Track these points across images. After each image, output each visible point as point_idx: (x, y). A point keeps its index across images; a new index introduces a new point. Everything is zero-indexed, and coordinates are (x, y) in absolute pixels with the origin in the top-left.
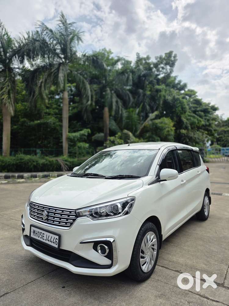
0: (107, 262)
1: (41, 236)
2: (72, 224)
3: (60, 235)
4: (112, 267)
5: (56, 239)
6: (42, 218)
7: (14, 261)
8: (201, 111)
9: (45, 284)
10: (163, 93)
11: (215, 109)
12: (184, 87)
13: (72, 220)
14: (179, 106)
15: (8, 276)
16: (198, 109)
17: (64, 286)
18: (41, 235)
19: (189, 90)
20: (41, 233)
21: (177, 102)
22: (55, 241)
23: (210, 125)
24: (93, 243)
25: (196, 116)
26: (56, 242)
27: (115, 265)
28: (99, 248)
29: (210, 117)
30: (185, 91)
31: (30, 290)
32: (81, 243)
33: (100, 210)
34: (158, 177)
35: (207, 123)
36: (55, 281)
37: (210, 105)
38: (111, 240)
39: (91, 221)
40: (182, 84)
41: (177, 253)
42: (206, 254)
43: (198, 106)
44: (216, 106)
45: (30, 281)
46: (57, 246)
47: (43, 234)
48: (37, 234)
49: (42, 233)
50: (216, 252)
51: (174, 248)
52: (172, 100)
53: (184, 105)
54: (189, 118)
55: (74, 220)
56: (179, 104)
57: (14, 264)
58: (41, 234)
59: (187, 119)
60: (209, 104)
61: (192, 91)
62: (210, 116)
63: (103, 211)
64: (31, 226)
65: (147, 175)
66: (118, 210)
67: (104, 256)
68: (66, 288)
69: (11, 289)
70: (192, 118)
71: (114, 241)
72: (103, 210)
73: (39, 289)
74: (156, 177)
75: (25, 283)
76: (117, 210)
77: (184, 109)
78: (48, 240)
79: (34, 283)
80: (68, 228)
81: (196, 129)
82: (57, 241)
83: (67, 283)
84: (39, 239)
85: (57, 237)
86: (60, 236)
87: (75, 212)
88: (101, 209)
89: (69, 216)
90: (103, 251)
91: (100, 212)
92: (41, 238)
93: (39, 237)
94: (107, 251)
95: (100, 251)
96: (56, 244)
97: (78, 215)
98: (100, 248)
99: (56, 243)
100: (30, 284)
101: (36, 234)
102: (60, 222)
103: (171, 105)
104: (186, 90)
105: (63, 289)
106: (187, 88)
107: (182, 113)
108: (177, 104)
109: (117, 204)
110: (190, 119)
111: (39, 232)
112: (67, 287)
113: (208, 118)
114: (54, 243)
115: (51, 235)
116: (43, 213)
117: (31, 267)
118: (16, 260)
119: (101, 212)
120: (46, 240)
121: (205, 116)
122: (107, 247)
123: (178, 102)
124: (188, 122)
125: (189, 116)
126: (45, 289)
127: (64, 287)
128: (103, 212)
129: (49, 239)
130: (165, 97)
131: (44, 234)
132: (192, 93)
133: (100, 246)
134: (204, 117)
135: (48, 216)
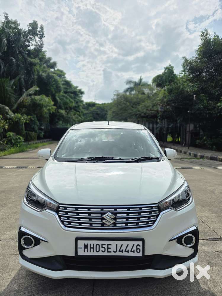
1: (102, 249)
2: (154, 221)
5: (138, 245)
8: (71, 93)
10: (38, 67)
11: (82, 93)
12: (53, 65)
13: (155, 217)
16: (69, 90)
19: (58, 70)
20: (103, 244)
21: (52, 80)
23: (79, 106)
25: (68, 97)
26: (138, 249)
29: (78, 99)
30: (54, 70)
35: (77, 105)
37: (78, 89)
39: (176, 213)
40: (52, 61)
43: (68, 87)
44: (83, 90)
46: (140, 255)
48: (93, 248)
52: (47, 77)
53: (59, 84)
54: (62, 97)
55: (157, 216)
56: (54, 83)
59: (60, 99)
60: (77, 87)
61: (62, 71)
62: (78, 98)
64: (78, 239)
70: (65, 98)
77: (59, 88)
78: (120, 251)
80: (152, 227)
81: (69, 109)
82: (140, 247)
85: (140, 243)
92: (104, 252)
93: (98, 252)
95: (184, 244)
96: (139, 252)
101: (91, 248)
102: (138, 223)
103: (46, 81)
104: (56, 69)
106: (57, 67)
107: (56, 92)
108: (52, 82)
110: (63, 99)
111: (97, 244)
113: (77, 100)
114: (133, 251)
120: (115, 252)
121: (75, 98)
124: (62, 102)
129: (123, 248)
130: (38, 72)
132: (61, 74)
134: (74, 99)
135: (115, 219)
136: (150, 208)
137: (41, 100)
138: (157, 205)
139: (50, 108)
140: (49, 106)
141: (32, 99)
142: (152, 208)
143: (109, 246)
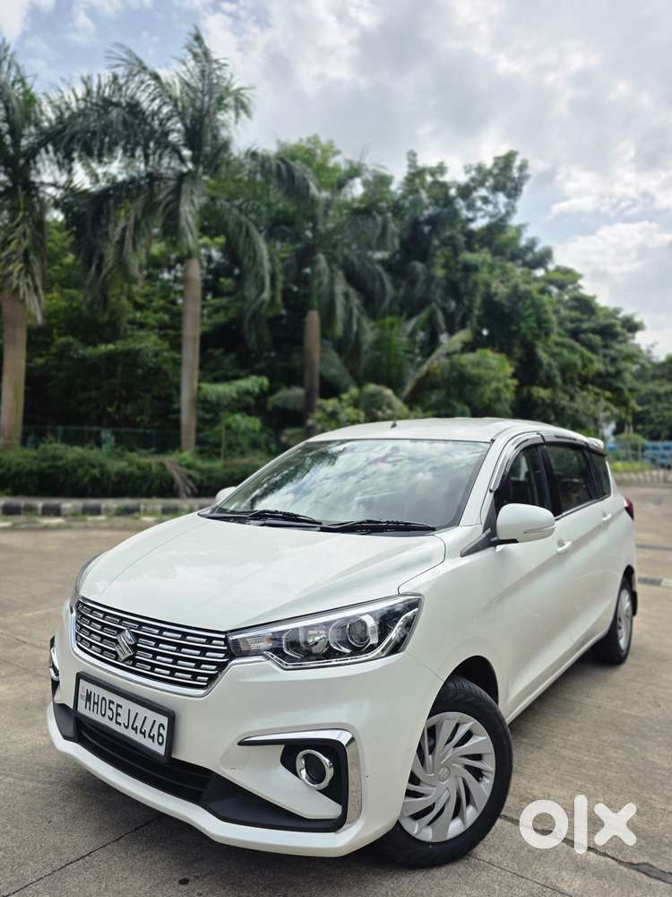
0: (330, 809)
1: (109, 713)
2: (212, 678)
3: (173, 712)
4: (345, 826)
5: (161, 725)
6: (115, 653)
7: (25, 783)
8: (594, 331)
9: (123, 870)
10: (483, 275)
11: (632, 327)
12: (543, 259)
13: (214, 667)
14: (529, 316)
15: (4, 835)
16: (585, 326)
17: (187, 877)
18: (111, 709)
19: (558, 269)
20: (111, 702)
21: (524, 304)
22: (155, 732)
23: (618, 374)
24: (283, 746)
25: (577, 346)
26: (160, 734)
27: (353, 821)
28: (300, 763)
29: (617, 350)
30: (547, 270)
31: (73, 890)
32: (241, 743)
33: (306, 636)
34: (489, 530)
35: (611, 369)
36: (157, 858)
37: (621, 316)
38: (344, 738)
39: (277, 672)
40: (538, 249)
41: (542, 769)
42: (633, 775)
43: (585, 317)
44: (637, 319)
45: (73, 857)
46: (161, 750)
47: (118, 706)
48: (97, 704)
49: (113, 703)
50: (664, 769)
51: (532, 752)
52: (509, 297)
53: (546, 312)
54: (556, 350)
55: (221, 667)
56: (530, 311)
57: (24, 793)
58: (111, 706)
59: (553, 355)
60: (617, 311)
61: (567, 272)
62: (618, 346)
63: (317, 638)
64: (80, 676)
65: (455, 522)
66: (367, 638)
67: (320, 791)
68: (191, 885)
69: (11, 884)
70: (565, 352)
71: (352, 740)
72: (315, 635)
73: (103, 886)
74: (484, 531)
75: (57, 865)
76: (365, 639)
77: (544, 325)
78: (133, 728)
79: (87, 865)
80: (201, 692)
81: (578, 383)
82: (164, 733)
83: (196, 865)
84: (105, 721)
85: (164, 720)
86: (172, 717)
87: (225, 640)
88: (311, 632)
89: (204, 651)
90: (316, 773)
91: (306, 643)
92: (111, 719)
93: (104, 715)
94: (330, 773)
95: (304, 773)
96: (161, 744)
97: (234, 651)
98: (303, 762)
99: (160, 741)
100: (74, 866)
101: (95, 703)
102: (173, 671)
103: (507, 310)
104: (551, 267)
105: (184, 887)
106: (553, 263)
107: (537, 337)
108: (526, 310)
109: (363, 618)
110: (560, 354)
111: (103, 698)
112: (197, 881)
113: (612, 352)
114: (153, 738)
115: (143, 712)
116: (121, 638)
117: (78, 806)
118: (31, 780)
119: (310, 641)
120: (127, 727)
121: (606, 347)
122: (327, 761)
123: (529, 302)
124: (554, 364)
125: (557, 344)
126: (122, 886)
127: (184, 882)
128: (316, 643)
129: (138, 724)
130: (488, 285)
131: (121, 706)
132: (566, 279)
133: (306, 757)
134: (602, 351)
135: (134, 648)
136: (205, 640)
137: (478, 364)
138: (223, 636)
139: (501, 385)
140: (499, 380)
141: (453, 366)
142: (210, 640)
143: (120, 711)
